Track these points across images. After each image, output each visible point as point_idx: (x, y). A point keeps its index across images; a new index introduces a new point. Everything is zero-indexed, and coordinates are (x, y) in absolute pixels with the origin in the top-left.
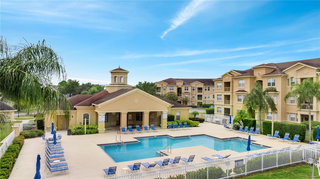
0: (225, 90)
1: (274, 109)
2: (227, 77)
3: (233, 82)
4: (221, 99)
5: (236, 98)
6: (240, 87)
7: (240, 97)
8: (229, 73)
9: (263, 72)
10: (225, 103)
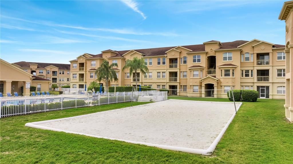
0: (80, 70)
1: (116, 79)
2: (81, 59)
3: (86, 63)
4: (76, 77)
5: (88, 75)
6: (92, 67)
7: (92, 74)
8: (83, 56)
9: (109, 55)
10: (80, 80)
